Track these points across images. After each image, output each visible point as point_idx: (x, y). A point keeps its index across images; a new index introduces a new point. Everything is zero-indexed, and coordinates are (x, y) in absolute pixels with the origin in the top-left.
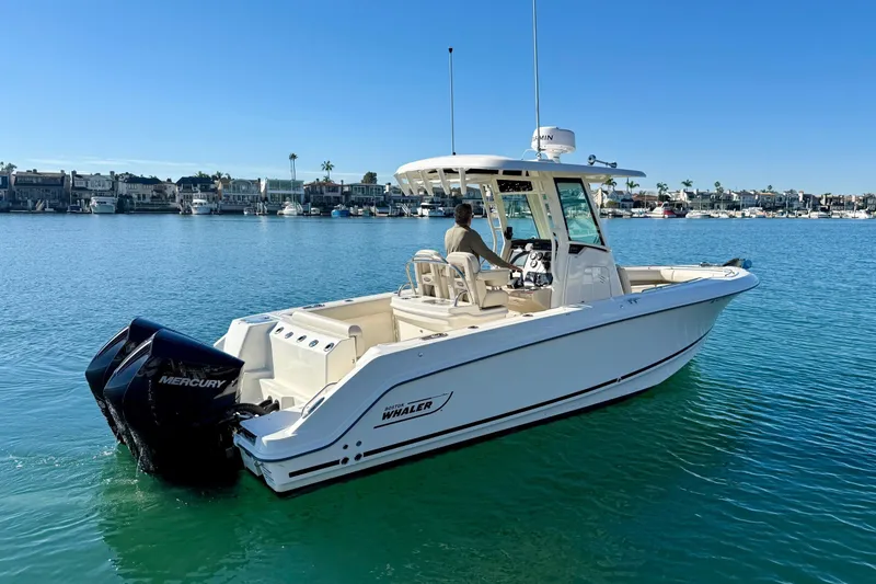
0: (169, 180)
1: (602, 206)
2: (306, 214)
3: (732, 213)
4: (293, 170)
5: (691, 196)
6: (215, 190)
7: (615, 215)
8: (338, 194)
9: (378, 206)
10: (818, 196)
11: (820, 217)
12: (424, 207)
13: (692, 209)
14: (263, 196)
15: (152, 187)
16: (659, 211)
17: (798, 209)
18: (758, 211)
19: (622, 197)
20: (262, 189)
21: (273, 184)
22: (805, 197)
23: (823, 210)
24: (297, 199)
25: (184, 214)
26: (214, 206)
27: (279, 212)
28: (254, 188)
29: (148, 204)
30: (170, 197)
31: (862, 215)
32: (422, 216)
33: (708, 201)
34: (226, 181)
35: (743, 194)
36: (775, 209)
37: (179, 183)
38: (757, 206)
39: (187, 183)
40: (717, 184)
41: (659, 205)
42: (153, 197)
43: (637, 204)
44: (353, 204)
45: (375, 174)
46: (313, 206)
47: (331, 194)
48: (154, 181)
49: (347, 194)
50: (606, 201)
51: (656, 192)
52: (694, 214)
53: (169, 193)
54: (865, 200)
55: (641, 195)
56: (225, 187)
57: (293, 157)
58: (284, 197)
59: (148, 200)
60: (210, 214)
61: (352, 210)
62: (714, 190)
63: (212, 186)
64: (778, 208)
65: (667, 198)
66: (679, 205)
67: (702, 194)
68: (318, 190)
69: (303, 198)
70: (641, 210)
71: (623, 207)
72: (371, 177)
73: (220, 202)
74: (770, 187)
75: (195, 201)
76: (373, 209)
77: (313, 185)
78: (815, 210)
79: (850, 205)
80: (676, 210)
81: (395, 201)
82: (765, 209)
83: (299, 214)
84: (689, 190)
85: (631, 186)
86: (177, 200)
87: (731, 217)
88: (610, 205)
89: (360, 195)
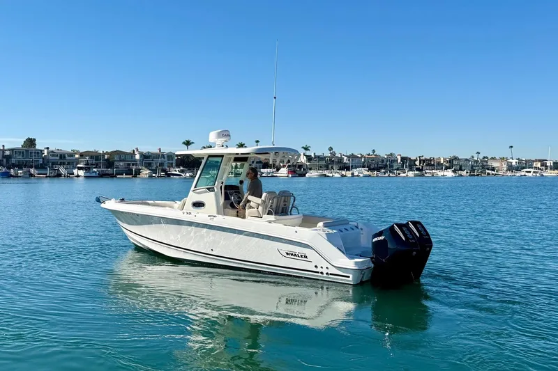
3: (344, 173)
5: (309, 158)
9: (37, 168)
10: (413, 158)
11: (416, 176)
12: (80, 168)
13: (311, 169)
16: (284, 172)
17: (398, 169)
18: (365, 171)
22: (403, 159)
23: (418, 169)
31: (449, 173)
32: (78, 176)
33: (323, 163)
35: (352, 157)
36: (378, 169)
38: (364, 167)
40: (331, 149)
41: (284, 166)
43: (265, 166)
44: (13, 166)
45: (35, 140)
49: (8, 158)
52: (312, 174)
54: (451, 161)
61: (12, 172)
62: (328, 154)
64: (381, 168)
66: (300, 167)
67: (318, 157)
70: (269, 170)
72: (31, 142)
74: (374, 151)
76: (32, 171)
78: (411, 169)
79: (439, 166)
80: (297, 170)
81: (53, 164)
82: (370, 169)
84: (308, 153)
87: (343, 176)
89: (20, 158)
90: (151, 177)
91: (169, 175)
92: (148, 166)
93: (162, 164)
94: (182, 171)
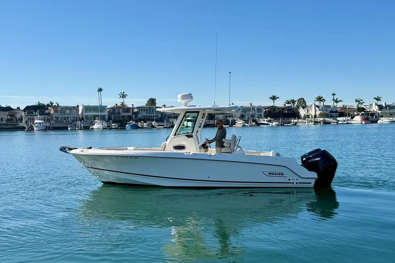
0: (18, 108)
1: (315, 116)
2: (109, 128)
4: (100, 99)
5: (381, 107)
6: (49, 114)
7: (325, 123)
8: (130, 114)
9: (157, 121)
12: (188, 121)
13: (382, 117)
14: (81, 117)
15: (7, 113)
16: (358, 119)
19: (329, 110)
20: (80, 112)
21: (87, 108)
24: (103, 118)
25: (28, 130)
26: (48, 124)
27: (91, 127)
28: (74, 112)
29: (3, 124)
30: (19, 119)
32: (187, 127)
34: (56, 108)
37: (25, 110)
39: (30, 110)
41: (358, 115)
42: (8, 120)
43: (341, 115)
44: (140, 120)
45: (155, 100)
46: (113, 122)
47: (126, 114)
48: (8, 109)
49: (136, 114)
50: (318, 112)
51: (355, 105)
52: (384, 120)
53: (18, 116)
55: (344, 108)
56: (56, 111)
57: (100, 90)
58: (95, 117)
59: (4, 122)
60: (46, 130)
61: (139, 124)
63: (47, 111)
65: (363, 109)
66: (372, 115)
67: (389, 106)
68: (117, 111)
69: (107, 117)
70: (344, 118)
71: (331, 117)
72: (152, 101)
73: (52, 122)
75: (36, 121)
76: (154, 123)
77: (113, 109)
80: (370, 118)
81: (169, 117)
83: (104, 129)
84: (379, 103)
85: (337, 101)
86: (24, 121)
88: (321, 115)
89: (145, 114)
90: (244, 126)
91: (258, 124)
92: (242, 117)
93: (253, 116)
94: (270, 121)
